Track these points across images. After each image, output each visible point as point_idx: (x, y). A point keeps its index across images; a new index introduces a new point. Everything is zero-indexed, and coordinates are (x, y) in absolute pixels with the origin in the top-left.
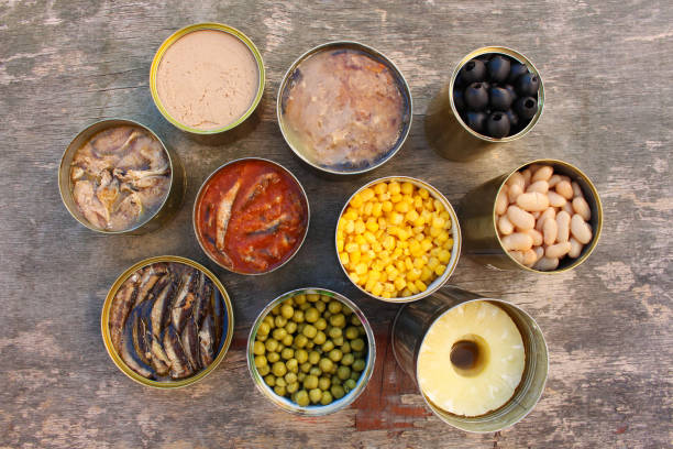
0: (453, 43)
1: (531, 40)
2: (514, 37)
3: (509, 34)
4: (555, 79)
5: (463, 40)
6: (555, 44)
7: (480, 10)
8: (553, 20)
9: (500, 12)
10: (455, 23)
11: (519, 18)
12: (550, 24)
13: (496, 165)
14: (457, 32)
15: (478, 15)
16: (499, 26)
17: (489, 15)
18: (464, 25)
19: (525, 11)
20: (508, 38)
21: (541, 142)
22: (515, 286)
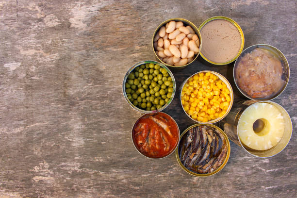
0: (123, 116)
1: (89, 120)
2: (96, 121)
3: (99, 122)
4: (78, 103)
5: (119, 118)
6: (78, 119)
7: (111, 132)
8: (79, 129)
9: (103, 131)
10: (122, 125)
11: (94, 129)
12: (80, 128)
13: (104, 64)
14: (122, 121)
15: (112, 130)
16: (103, 125)
17: (108, 130)
18: (119, 124)
19: (92, 133)
20: (99, 120)
21: (84, 75)
22: (94, 14)
